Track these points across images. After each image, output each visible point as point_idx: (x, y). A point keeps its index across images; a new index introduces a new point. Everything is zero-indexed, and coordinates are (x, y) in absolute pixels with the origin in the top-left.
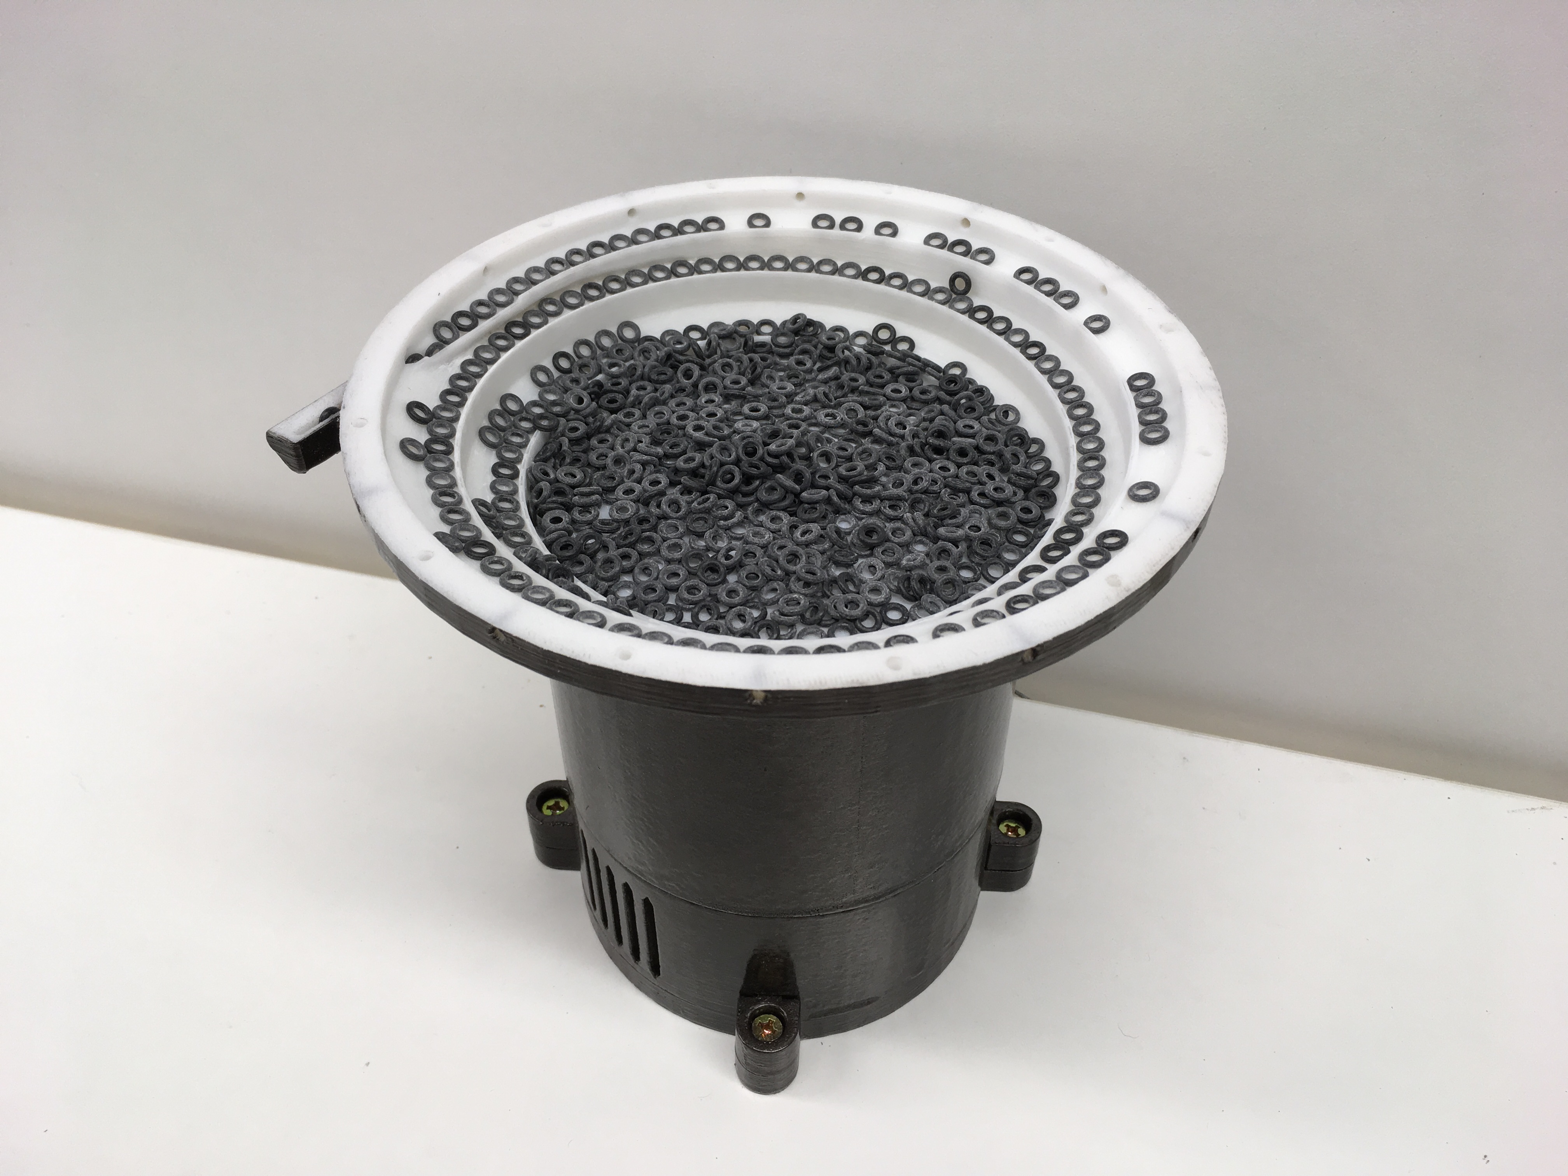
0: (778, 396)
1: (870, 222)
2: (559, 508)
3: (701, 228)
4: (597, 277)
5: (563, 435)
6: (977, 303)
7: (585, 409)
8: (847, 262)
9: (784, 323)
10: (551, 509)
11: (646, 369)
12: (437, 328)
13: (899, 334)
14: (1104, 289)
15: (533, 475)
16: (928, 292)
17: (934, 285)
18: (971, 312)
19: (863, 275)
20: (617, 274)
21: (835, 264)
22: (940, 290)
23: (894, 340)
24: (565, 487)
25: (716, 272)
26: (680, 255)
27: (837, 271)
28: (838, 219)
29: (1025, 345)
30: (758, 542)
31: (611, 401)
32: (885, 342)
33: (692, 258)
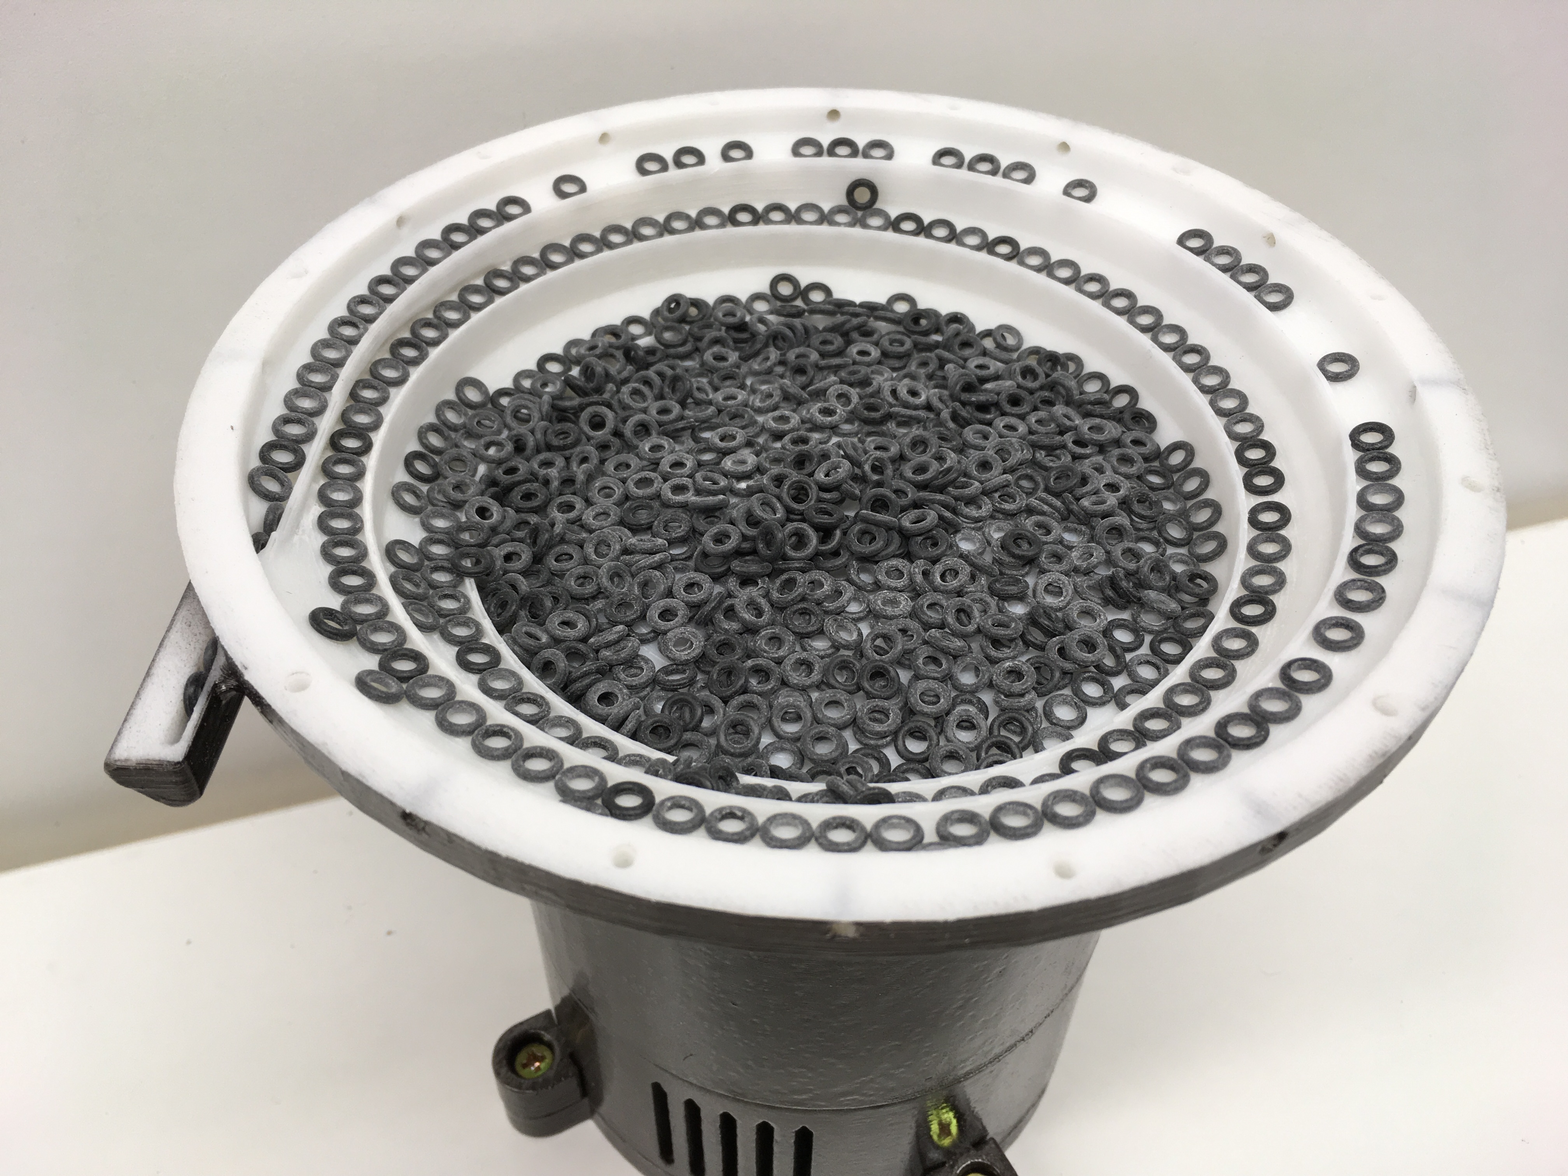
0: (737, 409)
1: (712, 149)
2: (598, 681)
3: (501, 216)
4: (399, 329)
5: (506, 572)
6: (894, 214)
7: (502, 522)
8: (701, 208)
9: (657, 312)
10: (590, 686)
11: (539, 436)
12: (253, 482)
13: (804, 282)
14: (1064, 147)
15: (521, 646)
16: (825, 218)
17: (826, 207)
18: (894, 225)
19: (731, 219)
20: (421, 317)
21: (688, 217)
22: (840, 210)
23: (803, 293)
24: (574, 644)
25: (545, 274)
26: (490, 262)
27: (697, 223)
28: (668, 155)
29: (989, 246)
30: (901, 613)
31: (528, 496)
32: (792, 298)
33: (504, 263)
